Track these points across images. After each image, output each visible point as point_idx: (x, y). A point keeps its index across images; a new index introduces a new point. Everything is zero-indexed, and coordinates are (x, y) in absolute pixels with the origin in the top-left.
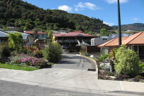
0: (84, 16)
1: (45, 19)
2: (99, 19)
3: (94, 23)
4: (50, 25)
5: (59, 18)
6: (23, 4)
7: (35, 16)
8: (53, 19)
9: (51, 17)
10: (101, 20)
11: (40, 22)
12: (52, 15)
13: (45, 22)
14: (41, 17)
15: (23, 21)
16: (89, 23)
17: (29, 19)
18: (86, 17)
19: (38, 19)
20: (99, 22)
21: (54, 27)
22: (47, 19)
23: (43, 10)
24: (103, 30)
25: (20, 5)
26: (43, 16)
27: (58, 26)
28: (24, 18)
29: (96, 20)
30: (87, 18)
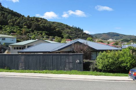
0: (65, 25)
1: (33, 27)
2: (80, 28)
3: (75, 31)
4: (39, 33)
5: (47, 26)
6: (7, 10)
7: (22, 23)
8: (42, 27)
9: (39, 25)
10: (81, 29)
11: (28, 30)
12: (39, 23)
13: (33, 29)
14: (29, 24)
15: (11, 28)
16: (70, 32)
17: (16, 26)
18: (67, 25)
19: (25, 26)
20: (80, 31)
21: (43, 35)
22: (35, 27)
23: (30, 18)
24: (89, 39)
25: (4, 11)
26: (31, 24)
27: (46, 34)
28: (11, 25)
29: (77, 29)
30: (67, 27)
